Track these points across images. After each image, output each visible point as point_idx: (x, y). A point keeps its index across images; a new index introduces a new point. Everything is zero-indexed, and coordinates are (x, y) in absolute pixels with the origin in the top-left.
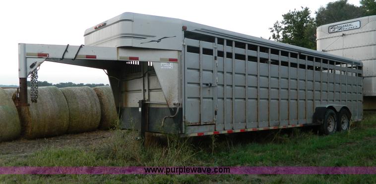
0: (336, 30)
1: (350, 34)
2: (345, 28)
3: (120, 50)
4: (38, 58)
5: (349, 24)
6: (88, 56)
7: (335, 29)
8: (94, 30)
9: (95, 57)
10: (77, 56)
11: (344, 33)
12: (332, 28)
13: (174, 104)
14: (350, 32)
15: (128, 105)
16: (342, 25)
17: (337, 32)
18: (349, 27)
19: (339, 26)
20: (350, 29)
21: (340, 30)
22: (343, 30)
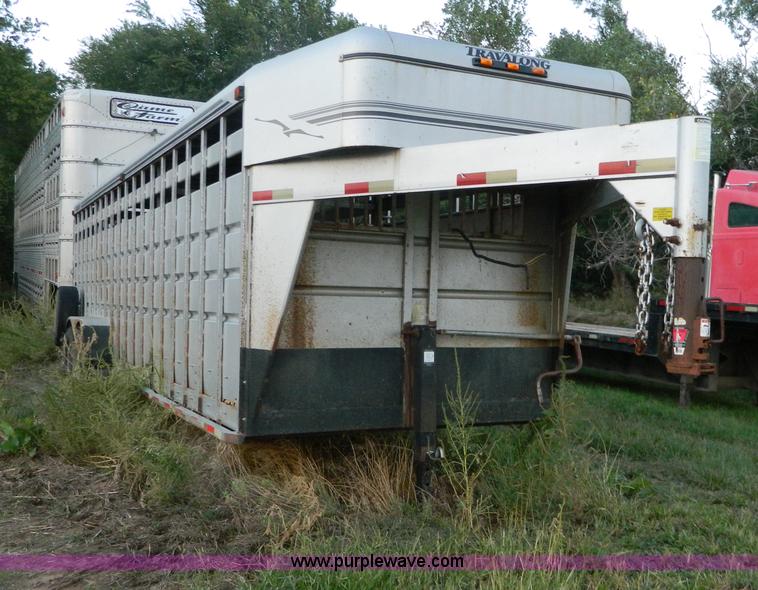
0: (132, 114)
2: (157, 115)
7: (129, 109)
11: (156, 127)
12: (120, 106)
15: (314, 342)
16: (151, 106)
17: (133, 119)
18: (167, 116)
19: (140, 105)
20: (169, 121)
21: (144, 118)
22: (150, 119)
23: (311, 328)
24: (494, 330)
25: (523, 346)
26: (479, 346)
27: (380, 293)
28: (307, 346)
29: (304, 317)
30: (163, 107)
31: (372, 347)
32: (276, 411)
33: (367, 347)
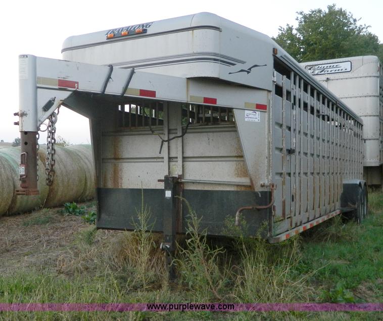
0: (316, 72)
1: (337, 79)
2: (330, 70)
3: (191, 83)
4: (60, 89)
5: (335, 65)
6: (143, 92)
7: (314, 70)
8: (105, 40)
9: (153, 94)
10: (128, 91)
11: (329, 76)
12: (310, 69)
13: (262, 186)
14: (337, 76)
15: (123, 185)
16: (326, 66)
17: (317, 74)
18: (335, 69)
19: (320, 66)
20: (337, 71)
21: (323, 73)
22: (326, 72)
23: (121, 179)
24: (220, 180)
25: (239, 190)
26: (210, 189)
27: (155, 160)
28: (120, 187)
29: (118, 173)
30: (333, 64)
31: (150, 188)
32: (107, 217)
33: (148, 188)
